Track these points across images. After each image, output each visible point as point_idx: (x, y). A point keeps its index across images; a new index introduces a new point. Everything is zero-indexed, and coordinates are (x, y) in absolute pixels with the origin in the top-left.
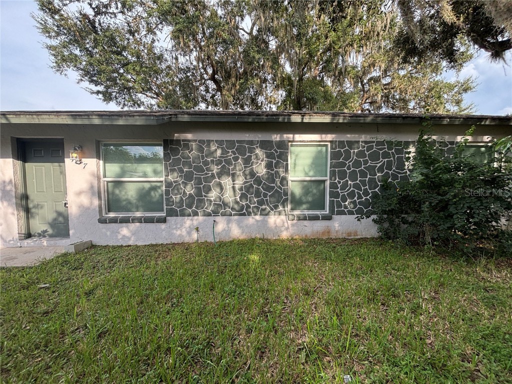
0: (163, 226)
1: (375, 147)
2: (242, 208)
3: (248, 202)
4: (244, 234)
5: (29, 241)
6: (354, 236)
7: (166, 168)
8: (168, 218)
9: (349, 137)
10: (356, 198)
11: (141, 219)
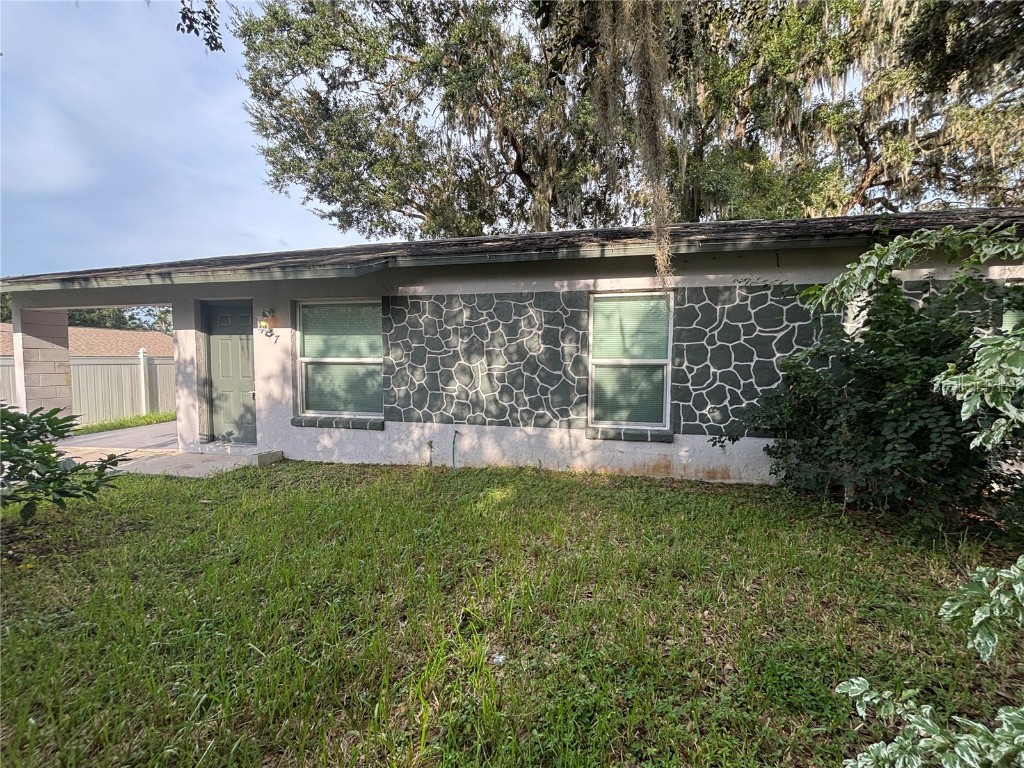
0: (379, 435)
1: (770, 297)
2: (502, 411)
3: (513, 402)
4: (506, 459)
5: (211, 445)
6: (723, 478)
7: (385, 342)
8: (387, 423)
9: (712, 279)
10: (726, 402)
11: (348, 423)
